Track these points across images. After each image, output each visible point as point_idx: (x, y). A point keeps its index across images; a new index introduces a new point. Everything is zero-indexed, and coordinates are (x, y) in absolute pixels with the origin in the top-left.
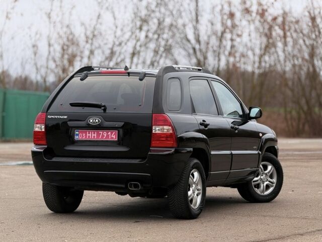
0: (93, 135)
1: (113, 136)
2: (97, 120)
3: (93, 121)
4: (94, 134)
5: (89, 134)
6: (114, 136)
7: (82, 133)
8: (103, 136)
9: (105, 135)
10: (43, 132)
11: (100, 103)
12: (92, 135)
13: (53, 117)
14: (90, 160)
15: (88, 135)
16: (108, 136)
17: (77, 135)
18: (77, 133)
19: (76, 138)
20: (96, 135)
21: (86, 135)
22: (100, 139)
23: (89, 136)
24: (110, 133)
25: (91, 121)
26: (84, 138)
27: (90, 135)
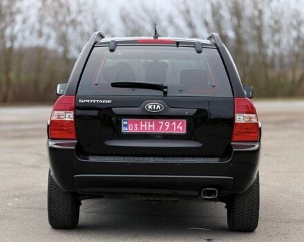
0: (149, 126)
1: (180, 127)
2: (158, 106)
3: (153, 107)
4: (151, 124)
6: (181, 128)
7: (133, 123)
9: (168, 126)
11: (160, 84)
12: (147, 126)
13: (88, 101)
14: (151, 160)
15: (142, 126)
16: (171, 127)
19: (124, 130)
20: (153, 126)
21: (139, 126)
24: (174, 123)
25: (150, 107)
26: (136, 131)
27: (145, 126)
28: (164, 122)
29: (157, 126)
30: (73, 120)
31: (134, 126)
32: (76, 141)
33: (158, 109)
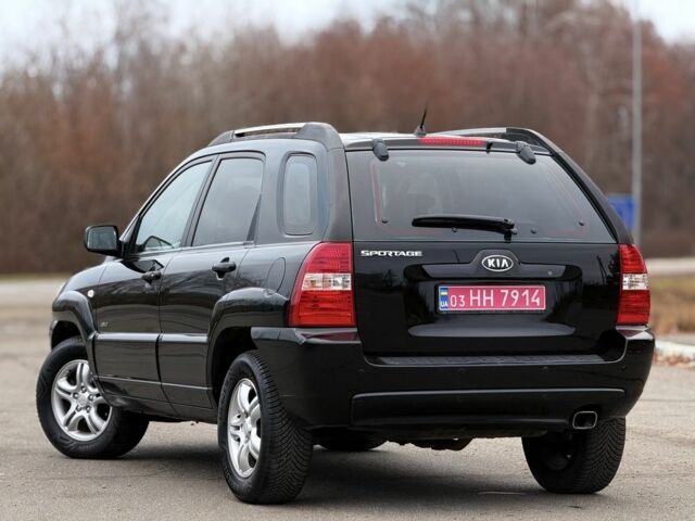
0: (485, 298)
1: (535, 299)
2: (504, 261)
3: (495, 263)
4: (488, 295)
5: (475, 295)
6: (538, 301)
8: (510, 299)
9: (516, 298)
10: (348, 291)
11: (501, 219)
12: (481, 299)
13: (379, 253)
14: (499, 361)
15: (472, 298)
16: (522, 300)
17: (445, 298)
18: (444, 293)
19: (443, 305)
20: (492, 298)
21: (467, 299)
22: (504, 306)
23: (475, 301)
24: (526, 293)
25: (491, 263)
26: (463, 307)
27: (478, 298)
28: (510, 291)
29: (498, 297)
30: (349, 288)
31: (459, 299)
32: (355, 330)
33: (505, 267)
